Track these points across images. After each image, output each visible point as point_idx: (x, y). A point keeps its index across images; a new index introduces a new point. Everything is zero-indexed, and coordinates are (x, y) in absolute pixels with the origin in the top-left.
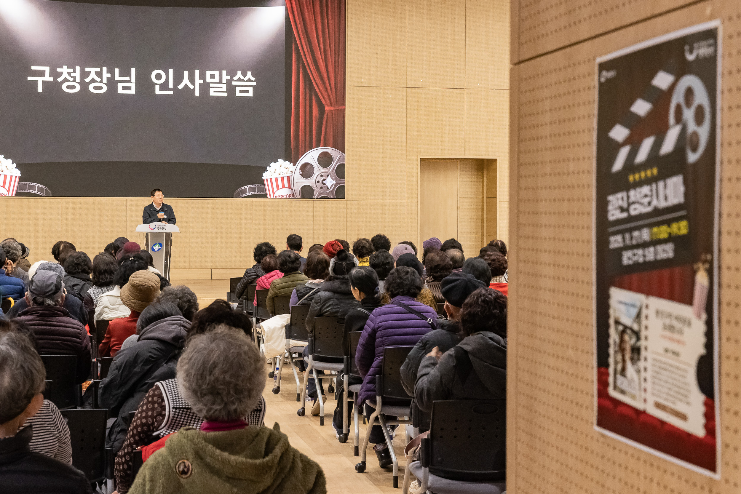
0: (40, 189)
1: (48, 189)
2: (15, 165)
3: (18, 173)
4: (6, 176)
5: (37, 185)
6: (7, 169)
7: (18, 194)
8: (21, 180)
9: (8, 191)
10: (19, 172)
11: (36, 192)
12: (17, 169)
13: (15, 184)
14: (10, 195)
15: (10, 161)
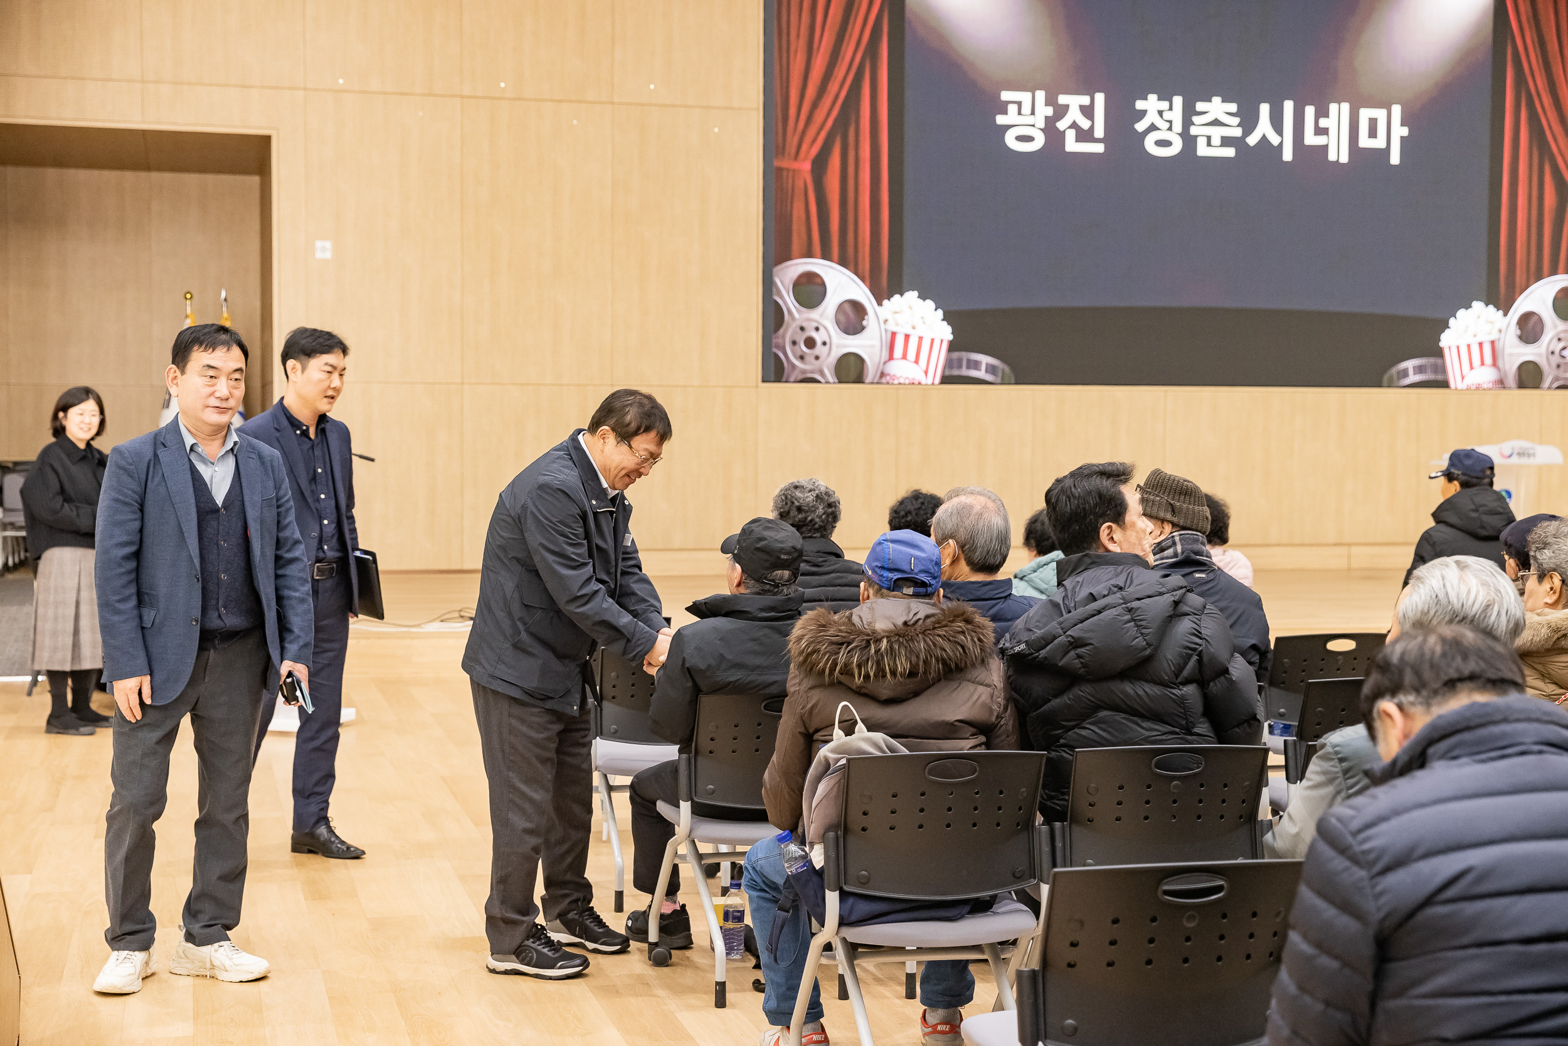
0: (991, 369)
1: (1007, 369)
2: (940, 313)
3: (946, 332)
4: (921, 338)
5: (985, 359)
6: (924, 323)
7: (946, 380)
8: (953, 347)
9: (926, 373)
10: (949, 329)
11: (981, 374)
12: (945, 323)
13: (940, 355)
14: (930, 381)
15: (930, 304)
